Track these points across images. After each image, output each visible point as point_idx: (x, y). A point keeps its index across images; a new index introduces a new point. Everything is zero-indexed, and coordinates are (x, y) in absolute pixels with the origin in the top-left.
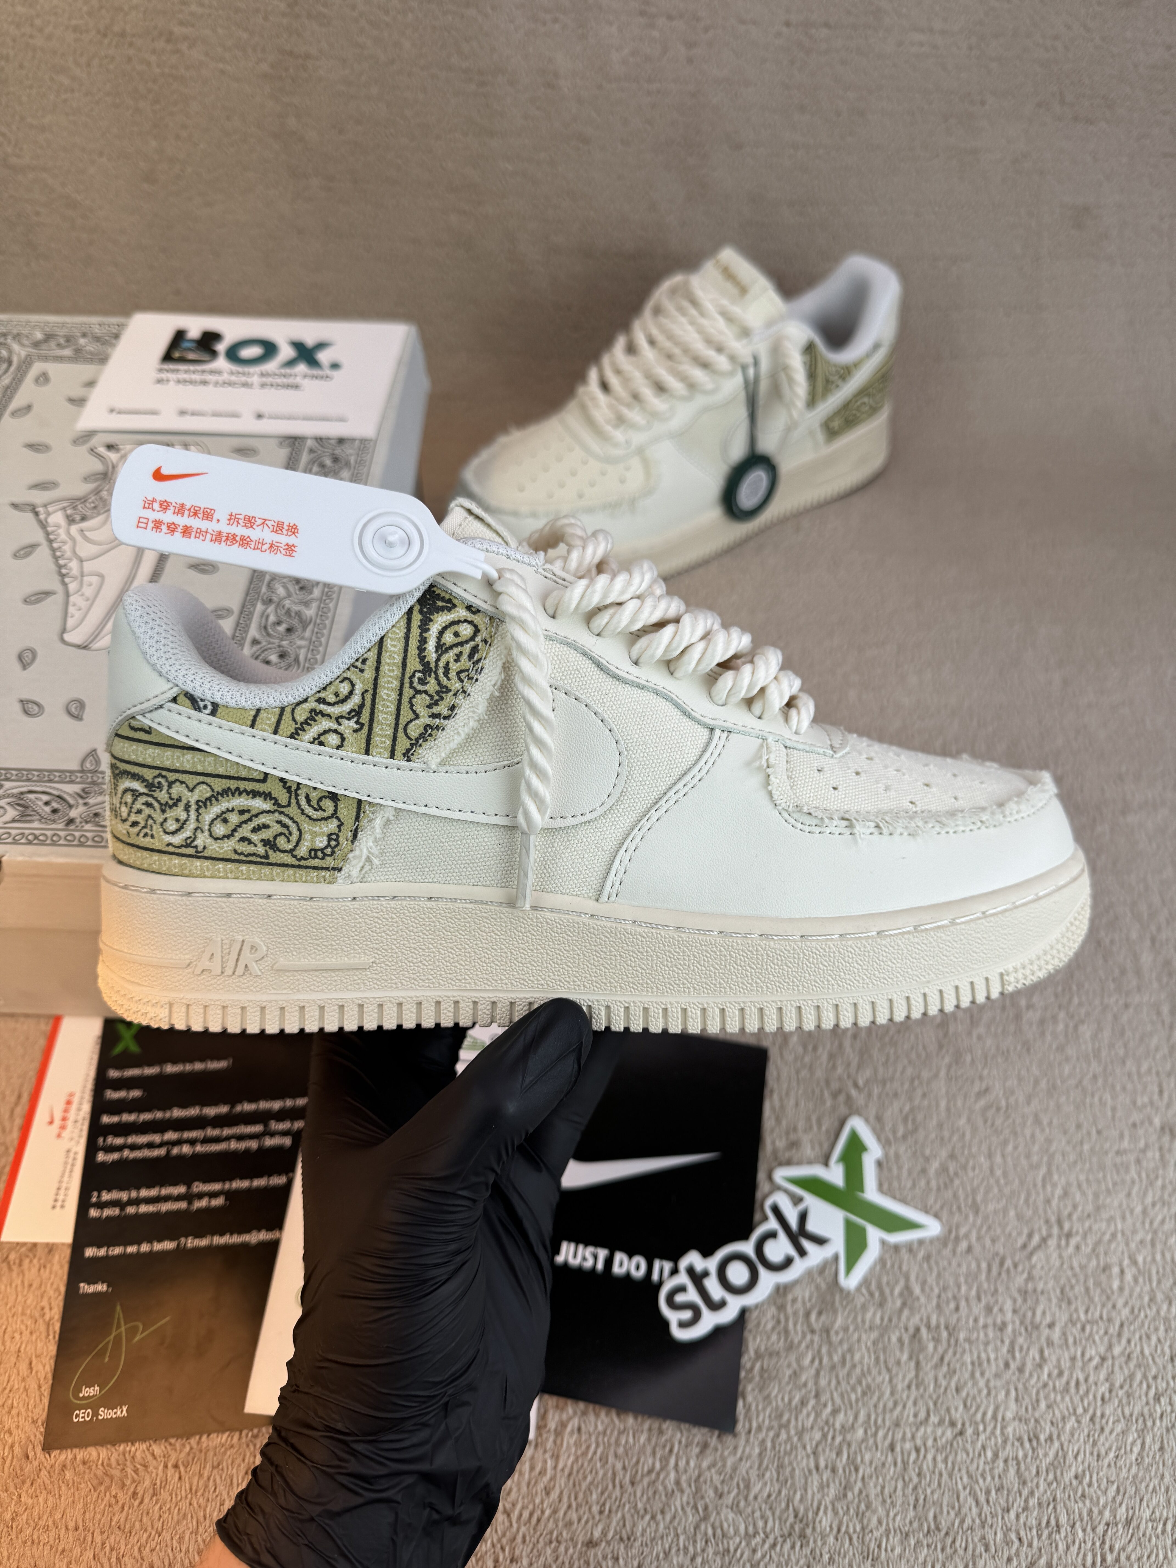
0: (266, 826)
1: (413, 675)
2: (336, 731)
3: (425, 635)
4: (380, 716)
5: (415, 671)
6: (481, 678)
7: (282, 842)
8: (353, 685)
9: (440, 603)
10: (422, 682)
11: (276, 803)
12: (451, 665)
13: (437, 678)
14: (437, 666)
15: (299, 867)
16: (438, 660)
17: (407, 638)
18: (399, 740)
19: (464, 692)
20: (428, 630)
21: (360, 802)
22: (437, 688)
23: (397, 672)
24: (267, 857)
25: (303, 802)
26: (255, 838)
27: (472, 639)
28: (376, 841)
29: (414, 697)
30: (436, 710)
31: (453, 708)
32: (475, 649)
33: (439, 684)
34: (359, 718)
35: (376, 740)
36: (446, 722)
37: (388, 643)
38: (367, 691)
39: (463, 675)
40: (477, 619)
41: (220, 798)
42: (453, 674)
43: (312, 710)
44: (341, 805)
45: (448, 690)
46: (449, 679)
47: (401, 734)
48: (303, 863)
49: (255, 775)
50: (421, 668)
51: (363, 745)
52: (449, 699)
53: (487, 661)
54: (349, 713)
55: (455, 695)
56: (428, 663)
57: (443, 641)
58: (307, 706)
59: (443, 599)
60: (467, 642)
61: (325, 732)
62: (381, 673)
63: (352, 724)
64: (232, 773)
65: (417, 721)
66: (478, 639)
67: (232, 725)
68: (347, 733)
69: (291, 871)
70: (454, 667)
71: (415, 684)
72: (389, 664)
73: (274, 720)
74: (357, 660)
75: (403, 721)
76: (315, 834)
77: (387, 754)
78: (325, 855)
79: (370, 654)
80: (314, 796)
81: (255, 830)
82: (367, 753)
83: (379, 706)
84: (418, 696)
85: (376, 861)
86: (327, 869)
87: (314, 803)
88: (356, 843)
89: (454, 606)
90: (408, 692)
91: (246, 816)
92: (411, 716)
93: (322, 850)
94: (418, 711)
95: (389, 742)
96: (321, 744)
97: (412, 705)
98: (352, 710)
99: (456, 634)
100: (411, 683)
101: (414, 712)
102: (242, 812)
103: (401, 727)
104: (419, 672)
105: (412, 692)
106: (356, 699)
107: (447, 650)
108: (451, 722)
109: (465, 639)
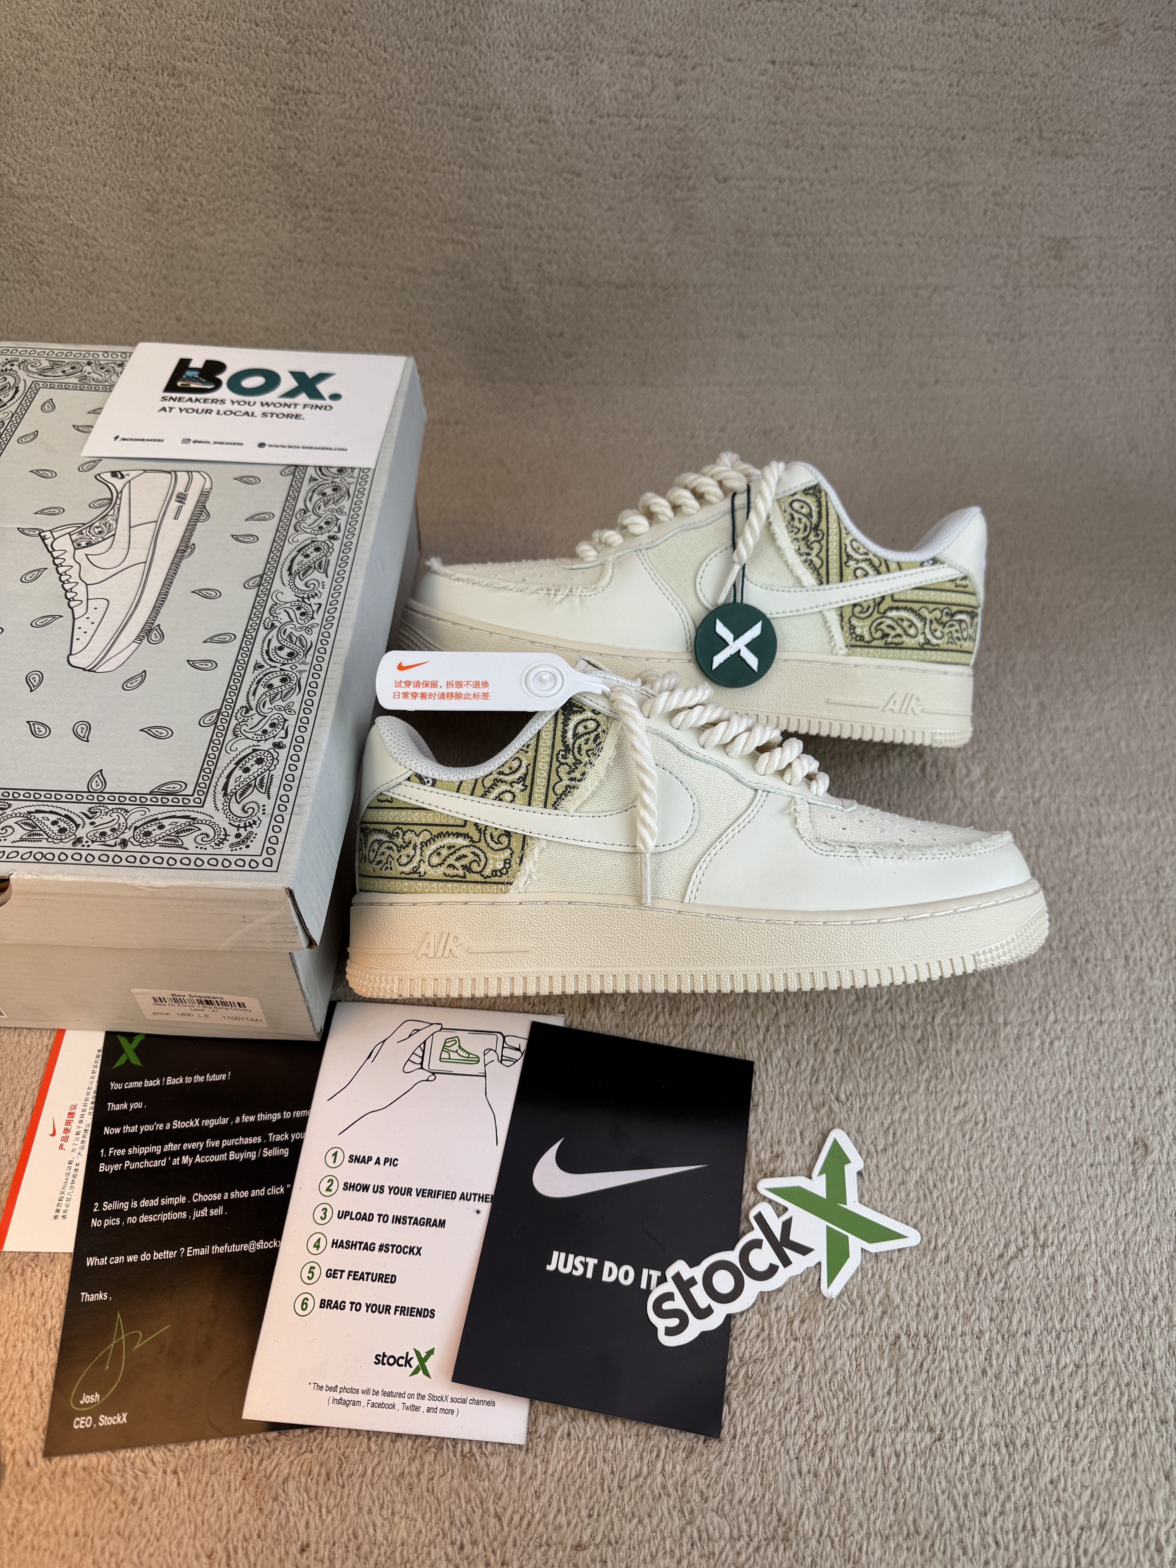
0: (465, 856)
1: (559, 753)
2: (510, 792)
3: (566, 728)
4: (538, 780)
5: (560, 751)
6: (602, 754)
7: (475, 867)
8: (521, 762)
9: (575, 709)
10: (564, 757)
11: (472, 840)
12: (582, 746)
13: (573, 755)
14: (573, 747)
15: (485, 883)
16: (574, 743)
17: (555, 730)
18: (549, 795)
19: (591, 763)
20: (568, 725)
21: (525, 836)
22: (574, 761)
23: (549, 752)
24: (465, 877)
25: (489, 839)
26: (458, 864)
27: (596, 730)
28: (535, 863)
29: (559, 767)
30: (573, 775)
31: (584, 774)
32: (597, 737)
33: (575, 758)
34: (525, 782)
35: (535, 795)
36: (580, 783)
37: (543, 734)
38: (529, 765)
39: (590, 753)
40: (598, 718)
41: (436, 839)
42: (583, 752)
43: (496, 779)
44: (512, 840)
45: (581, 763)
46: (581, 755)
47: (551, 792)
48: (488, 880)
49: (459, 822)
50: (563, 749)
51: (527, 800)
52: (581, 768)
53: (605, 743)
54: (518, 779)
55: (585, 765)
56: (568, 745)
57: (577, 731)
58: (491, 777)
59: (577, 707)
60: (592, 732)
61: (503, 792)
62: (539, 753)
63: (520, 786)
64: (444, 822)
65: (561, 783)
66: (599, 730)
67: (444, 792)
68: (517, 792)
69: (480, 886)
70: (584, 748)
71: (560, 759)
72: (543, 747)
73: (471, 787)
74: (523, 746)
75: (552, 783)
76: (495, 860)
77: (542, 805)
78: (502, 874)
79: (532, 742)
80: (496, 834)
81: (457, 859)
82: (529, 804)
83: (537, 774)
84: (562, 767)
85: (535, 878)
86: (503, 883)
87: (495, 839)
88: (522, 865)
89: (584, 710)
90: (555, 764)
91: (453, 850)
92: (558, 780)
93: (500, 871)
94: (561, 776)
95: (543, 797)
96: (501, 800)
97: (558, 773)
98: (520, 778)
99: (586, 727)
100: (557, 758)
101: (559, 777)
102: (449, 848)
103: (551, 787)
104: (562, 751)
105: (558, 764)
106: (523, 770)
107: (579, 737)
108: (582, 783)
109: (591, 730)
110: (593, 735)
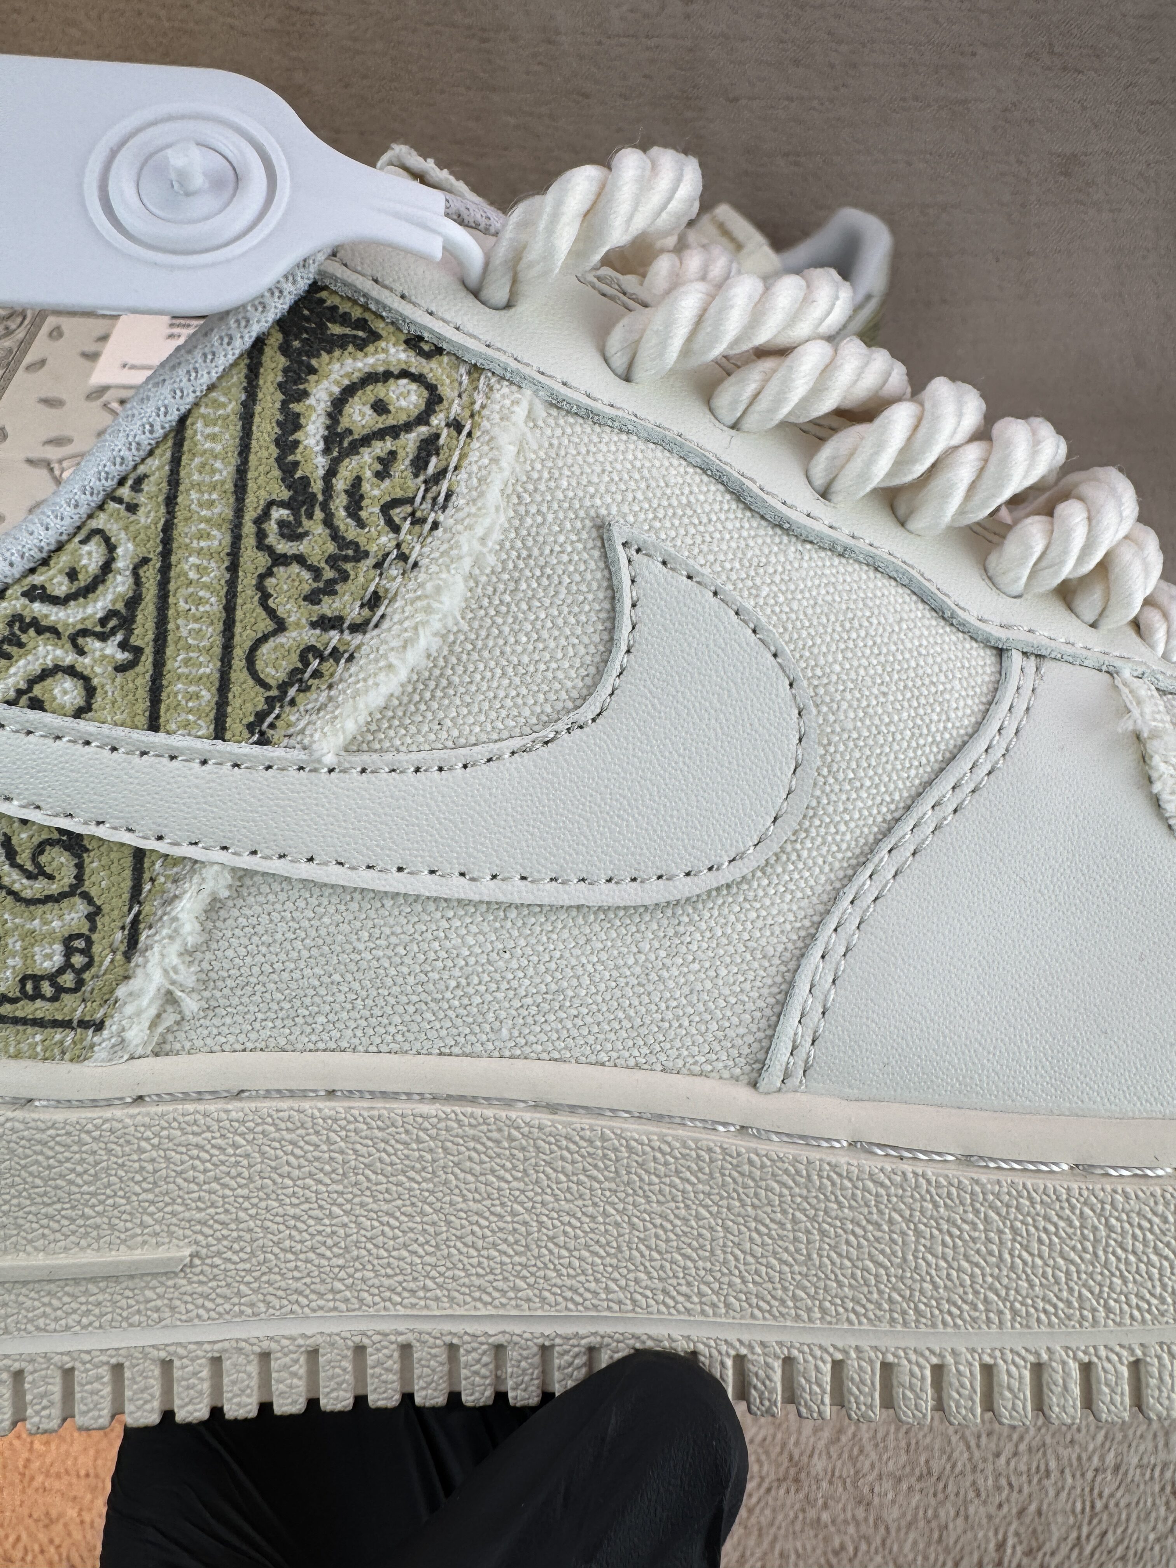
1: (265, 515)
2: (71, 671)
3: (295, 407)
4: (182, 628)
5: (271, 504)
6: (446, 519)
8: (111, 548)
9: (336, 329)
10: (290, 532)
12: (366, 487)
13: (328, 522)
14: (328, 489)
16: (331, 473)
17: (247, 417)
18: (235, 689)
19: (403, 557)
20: (305, 394)
21: (139, 855)
22: (331, 548)
23: (223, 509)
27: (423, 419)
28: (188, 953)
29: (269, 573)
30: (328, 607)
31: (374, 601)
32: (427, 449)
33: (336, 536)
34: (130, 632)
35: (175, 690)
36: (358, 638)
37: (198, 429)
38: (145, 561)
39: (397, 514)
40: (434, 369)
42: (371, 511)
43: (15, 619)
44: (92, 863)
45: (360, 555)
46: (361, 524)
47: (239, 674)
48: (7, 1010)
50: (286, 495)
51: (143, 705)
52: (362, 575)
53: (463, 475)
54: (103, 621)
55: (378, 565)
56: (305, 481)
57: (344, 423)
58: (3, 608)
59: (345, 319)
60: (408, 427)
61: (45, 674)
62: (180, 514)
63: (111, 649)
65: (281, 639)
66: (437, 420)
68: (101, 675)
70: (375, 492)
71: (272, 539)
72: (198, 486)
74: (121, 482)
75: (243, 638)
76: (31, 939)
77: (206, 727)
78: (60, 990)
79: (154, 463)
80: (24, 840)
82: (154, 725)
83: (179, 601)
84: (280, 571)
85: (191, 1005)
86: (67, 1024)
87: (24, 858)
88: (137, 959)
89: (375, 336)
90: (252, 561)
92: (266, 625)
93: (52, 978)
94: (281, 612)
95: (208, 696)
97: (265, 597)
98: (112, 614)
99: (380, 407)
100: (261, 535)
101: (272, 613)
103: (239, 654)
104: (282, 504)
105: (263, 560)
106: (120, 584)
107: (355, 448)
108: (370, 638)
109: (403, 418)
110: (410, 441)
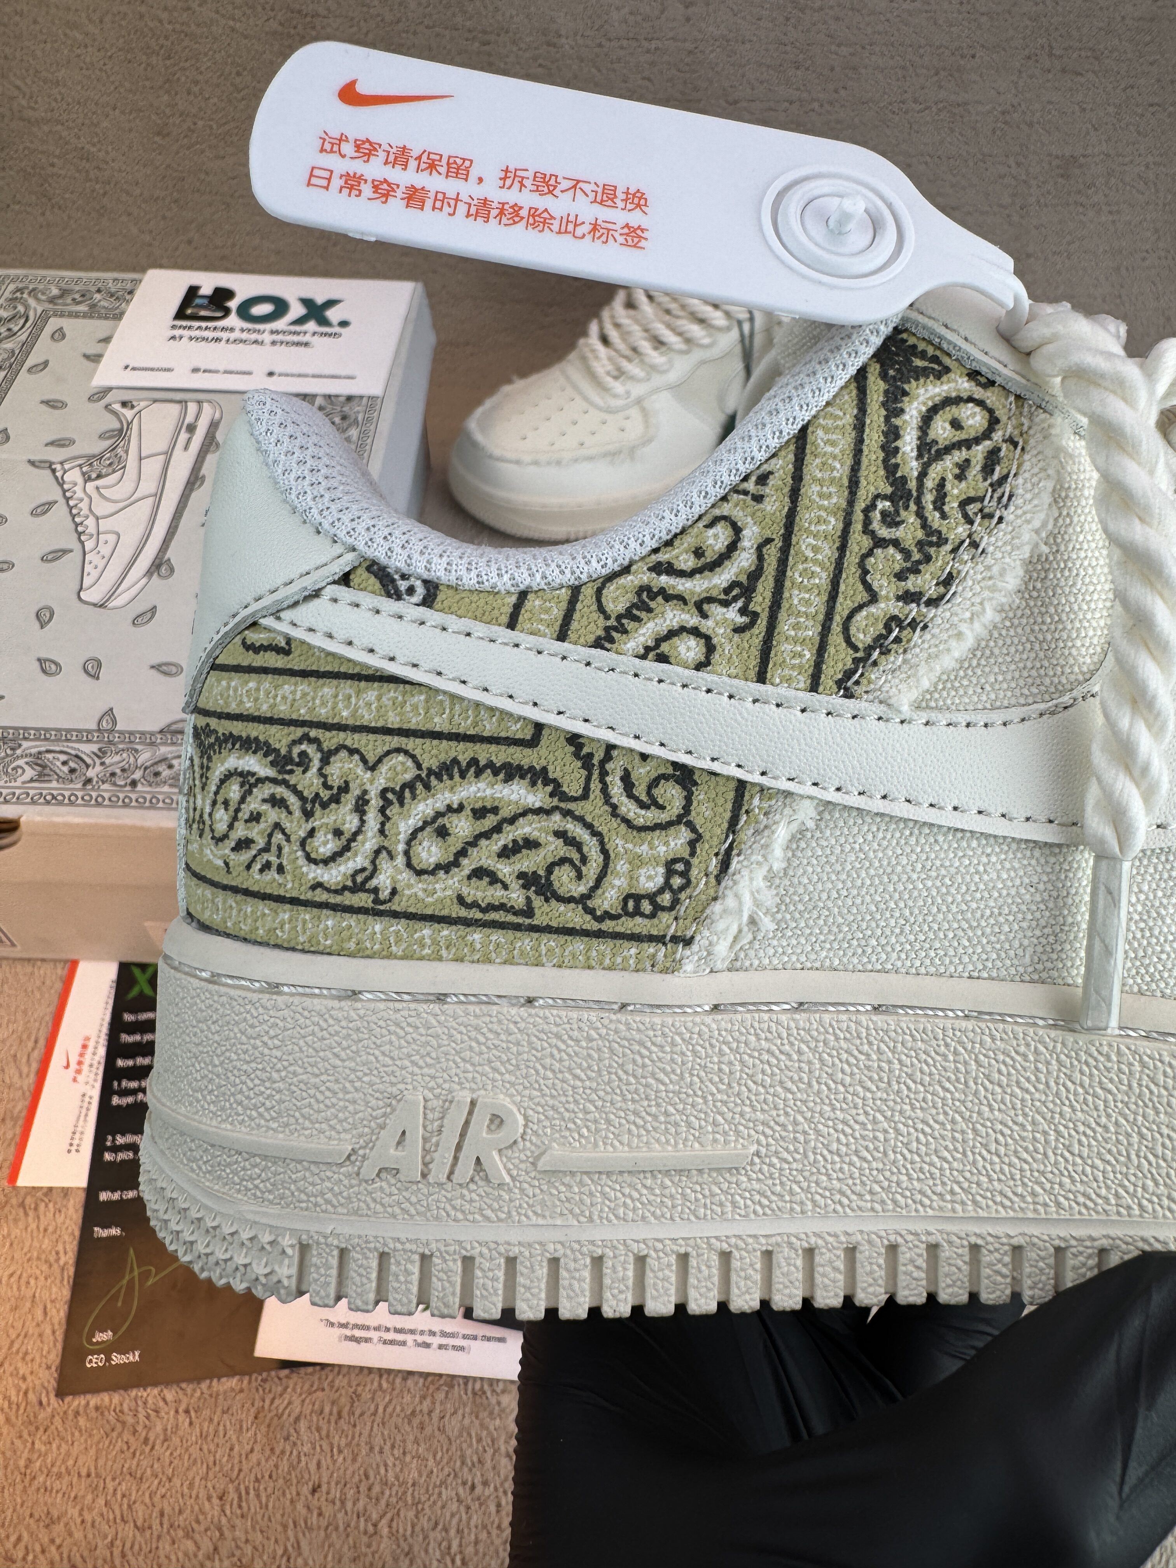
0: (531, 844)
1: (872, 506)
2: (695, 632)
3: (897, 421)
4: (794, 597)
5: (877, 497)
6: (1009, 515)
7: (564, 879)
8: (737, 530)
9: (918, 363)
10: (891, 520)
11: (557, 792)
12: (948, 486)
13: (919, 513)
14: (920, 487)
15: (599, 934)
16: (923, 475)
17: (860, 426)
18: (831, 650)
19: (975, 545)
20: (902, 411)
21: (742, 787)
22: (920, 534)
23: (839, 499)
24: (529, 912)
25: (616, 789)
26: (505, 870)
27: (987, 435)
28: (770, 878)
29: (870, 553)
30: (912, 583)
31: (947, 582)
32: (992, 458)
33: (925, 525)
34: (749, 600)
35: (783, 649)
36: (933, 612)
37: (818, 436)
38: (769, 541)
39: (972, 509)
40: (991, 397)
41: (434, 781)
42: (952, 505)
43: (643, 589)
44: (700, 795)
45: (942, 541)
46: (944, 516)
47: (836, 638)
48: (608, 925)
49: (515, 730)
50: (889, 490)
51: (754, 662)
52: (942, 557)
53: (1020, 480)
54: (727, 591)
55: (955, 550)
56: (904, 479)
57: (931, 435)
58: (630, 581)
59: (923, 355)
60: (977, 441)
61: (672, 634)
62: (803, 502)
63: (732, 614)
64: (465, 726)
65: (872, 609)
66: (997, 436)
67: (466, 624)
68: (721, 635)
69: (578, 945)
70: (955, 491)
71: (876, 525)
72: (820, 481)
73: (557, 612)
74: (746, 479)
75: (843, 607)
76: (637, 862)
77: (803, 681)
78: (657, 908)
79: (777, 464)
80: (642, 774)
81: (506, 853)
82: (761, 678)
83: (794, 574)
84: (878, 551)
85: (767, 924)
86: (660, 939)
87: (640, 791)
88: (726, 882)
89: (947, 370)
90: (859, 542)
91: (490, 821)
92: (862, 596)
93: (652, 897)
94: (875, 586)
95: (809, 654)
96: (663, 659)
97: (864, 573)
98: (734, 585)
99: (956, 424)
100: (867, 522)
101: (868, 587)
102: (479, 813)
103: (838, 619)
104: (885, 497)
105: (866, 542)
106: (744, 560)
107: (940, 455)
108: (942, 612)
109: (973, 434)
110: (979, 452)
